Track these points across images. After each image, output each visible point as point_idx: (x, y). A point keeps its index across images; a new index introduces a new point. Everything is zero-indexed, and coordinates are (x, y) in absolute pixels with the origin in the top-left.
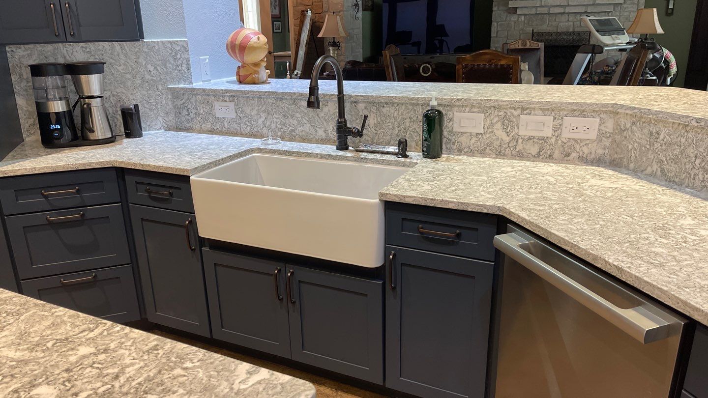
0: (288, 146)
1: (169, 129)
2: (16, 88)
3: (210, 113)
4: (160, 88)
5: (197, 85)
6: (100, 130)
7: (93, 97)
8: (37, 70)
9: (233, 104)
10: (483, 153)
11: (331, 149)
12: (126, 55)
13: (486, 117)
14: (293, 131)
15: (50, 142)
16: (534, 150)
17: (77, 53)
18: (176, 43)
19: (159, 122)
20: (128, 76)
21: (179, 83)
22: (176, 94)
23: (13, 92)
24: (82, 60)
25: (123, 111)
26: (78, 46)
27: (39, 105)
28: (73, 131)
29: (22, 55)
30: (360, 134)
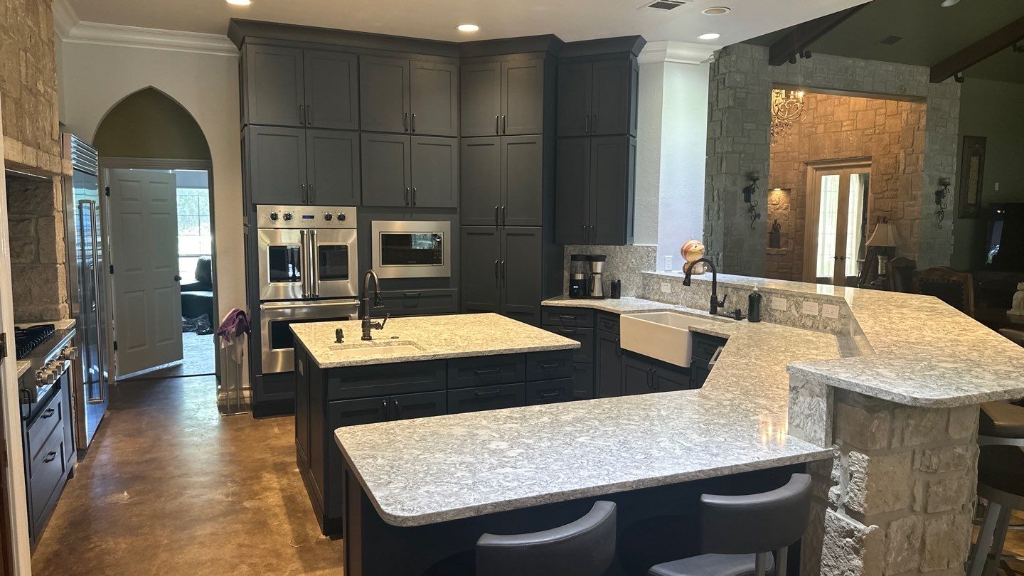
0: (689, 310)
1: (638, 297)
2: (565, 266)
3: (659, 289)
4: (637, 272)
5: (657, 273)
6: (597, 291)
7: (597, 273)
8: (574, 258)
9: (669, 285)
10: (786, 324)
11: (707, 313)
12: (621, 252)
13: (788, 301)
14: (697, 303)
15: (573, 296)
16: (810, 323)
17: (597, 250)
18: (649, 247)
19: (633, 293)
20: (621, 264)
21: (648, 270)
22: (645, 277)
23: (563, 269)
24: (598, 254)
25: (612, 283)
26: (598, 247)
27: (572, 276)
28: (584, 290)
29: (571, 250)
30: (722, 305)
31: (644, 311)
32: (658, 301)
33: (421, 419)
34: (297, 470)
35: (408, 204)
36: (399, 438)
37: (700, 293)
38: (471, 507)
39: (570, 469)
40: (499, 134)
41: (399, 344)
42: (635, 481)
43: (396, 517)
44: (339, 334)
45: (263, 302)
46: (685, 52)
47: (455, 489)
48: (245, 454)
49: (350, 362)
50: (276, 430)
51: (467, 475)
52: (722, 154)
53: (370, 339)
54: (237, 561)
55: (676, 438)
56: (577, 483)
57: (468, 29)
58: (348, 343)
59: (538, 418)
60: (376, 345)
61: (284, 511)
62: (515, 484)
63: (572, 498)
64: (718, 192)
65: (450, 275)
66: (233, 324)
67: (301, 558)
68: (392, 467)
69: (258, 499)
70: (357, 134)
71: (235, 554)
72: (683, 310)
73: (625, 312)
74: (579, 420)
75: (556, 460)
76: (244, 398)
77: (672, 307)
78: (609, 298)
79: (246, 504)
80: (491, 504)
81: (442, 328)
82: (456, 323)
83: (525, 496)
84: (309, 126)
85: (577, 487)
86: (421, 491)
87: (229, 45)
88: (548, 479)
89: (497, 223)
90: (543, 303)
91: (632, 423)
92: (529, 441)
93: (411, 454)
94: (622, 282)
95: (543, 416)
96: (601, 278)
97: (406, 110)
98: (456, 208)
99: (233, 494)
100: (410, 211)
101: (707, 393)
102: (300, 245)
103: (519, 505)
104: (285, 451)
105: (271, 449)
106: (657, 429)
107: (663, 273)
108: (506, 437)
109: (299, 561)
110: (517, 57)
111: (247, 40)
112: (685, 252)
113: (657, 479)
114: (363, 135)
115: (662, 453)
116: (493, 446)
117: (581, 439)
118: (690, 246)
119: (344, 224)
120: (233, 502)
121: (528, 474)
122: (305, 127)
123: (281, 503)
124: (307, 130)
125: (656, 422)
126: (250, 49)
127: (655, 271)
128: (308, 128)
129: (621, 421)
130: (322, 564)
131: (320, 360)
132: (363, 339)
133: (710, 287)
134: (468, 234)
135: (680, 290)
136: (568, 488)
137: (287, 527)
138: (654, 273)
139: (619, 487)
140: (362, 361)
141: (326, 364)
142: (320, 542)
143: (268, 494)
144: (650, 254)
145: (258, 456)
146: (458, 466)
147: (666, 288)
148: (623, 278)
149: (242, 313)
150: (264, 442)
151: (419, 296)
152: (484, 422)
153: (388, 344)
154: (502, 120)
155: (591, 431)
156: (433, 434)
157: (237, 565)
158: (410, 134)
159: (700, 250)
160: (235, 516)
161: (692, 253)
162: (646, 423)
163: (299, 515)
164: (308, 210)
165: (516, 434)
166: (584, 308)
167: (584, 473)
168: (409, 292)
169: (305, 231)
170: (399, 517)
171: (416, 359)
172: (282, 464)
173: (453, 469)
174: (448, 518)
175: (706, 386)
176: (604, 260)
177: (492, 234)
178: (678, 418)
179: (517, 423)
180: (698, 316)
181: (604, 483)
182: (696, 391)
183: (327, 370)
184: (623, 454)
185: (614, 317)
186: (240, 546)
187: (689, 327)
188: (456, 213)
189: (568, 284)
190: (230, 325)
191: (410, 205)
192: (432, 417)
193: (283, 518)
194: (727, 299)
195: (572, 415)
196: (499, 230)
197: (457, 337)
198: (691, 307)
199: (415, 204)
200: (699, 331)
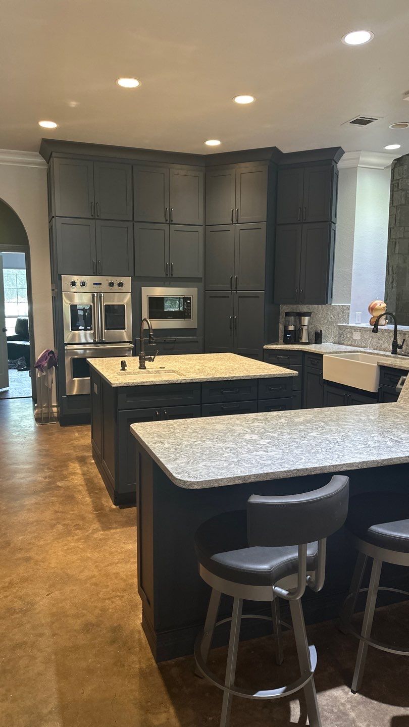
0: (375, 351)
1: (335, 343)
2: (281, 321)
3: (351, 337)
4: (334, 325)
5: (350, 325)
6: (304, 339)
7: (305, 326)
8: (287, 314)
9: (360, 333)
11: (390, 354)
12: (323, 310)
14: (381, 346)
15: (286, 342)
17: (304, 308)
18: (344, 306)
19: (332, 339)
20: (322, 319)
21: (343, 323)
22: (340, 328)
23: (279, 322)
24: (305, 311)
25: (316, 333)
26: (305, 306)
27: (286, 327)
28: (295, 338)
29: (285, 308)
30: (401, 347)
31: (341, 352)
32: (350, 345)
33: (191, 419)
34: (93, 461)
35: (167, 275)
36: (178, 431)
37: (383, 339)
38: (239, 477)
39: (309, 453)
40: (234, 223)
41: (165, 372)
42: (360, 463)
43: (185, 482)
44: (123, 364)
45: (67, 344)
46: (373, 159)
47: (225, 465)
48: (56, 450)
49: (133, 383)
50: (77, 434)
51: (232, 455)
52: (396, 239)
53: (145, 368)
54: (54, 522)
55: (385, 434)
56: (316, 463)
57: (213, 143)
58: (130, 371)
59: (277, 420)
60: (149, 372)
61: (86, 489)
62: (270, 462)
63: (313, 473)
64: (392, 268)
65: (197, 327)
66: (46, 360)
67: (99, 521)
68: (176, 449)
69: (68, 480)
70: (132, 223)
71: (53, 518)
72: (371, 351)
73: (327, 353)
74: (309, 422)
75: (297, 447)
76: (53, 413)
77: (362, 349)
78: (313, 343)
79: (59, 484)
80: (254, 475)
81: (195, 362)
82: (204, 359)
83: (278, 471)
84: (98, 218)
85: (317, 466)
86: (201, 465)
87: (41, 160)
88: (293, 459)
89: (231, 288)
90: (265, 347)
91: (349, 424)
92: (273, 435)
93: (188, 441)
94: (323, 332)
95: (280, 419)
96: (308, 329)
97: (167, 206)
98: (202, 278)
99: (49, 477)
100: (168, 280)
101: (402, 405)
102: (92, 304)
103: (274, 477)
104: (84, 448)
105: (74, 447)
106: (369, 428)
107: (354, 325)
108: (256, 432)
109: (98, 523)
110: (247, 164)
111: (54, 155)
112: (372, 309)
113: (377, 461)
114: (135, 224)
115: (377, 444)
116: (248, 437)
117: (313, 434)
118: (376, 305)
119: (123, 289)
120: (50, 483)
121: (278, 456)
122: (94, 219)
123: (83, 483)
124: (97, 221)
125: (368, 424)
126: (56, 162)
127: (348, 324)
128: (98, 219)
129: (340, 423)
130: (114, 525)
131: (112, 381)
132: (140, 368)
133: (392, 334)
134: (210, 297)
135: (368, 337)
136: (310, 466)
137: (88, 500)
138: (348, 325)
139: (348, 466)
140: (141, 382)
141: (116, 384)
142: (112, 510)
143: (73, 477)
144: (345, 311)
145: (65, 452)
146: (224, 449)
147: (357, 336)
148: (323, 329)
149: (52, 352)
150: (69, 442)
151: (175, 342)
152: (238, 422)
153: (158, 372)
154: (236, 211)
155: (319, 429)
156: (201, 429)
157: (55, 525)
158: (169, 224)
159: (384, 308)
160: (51, 492)
161: (377, 310)
162: (360, 424)
163: (96, 491)
164: (97, 279)
165: (263, 430)
166: (295, 350)
167: (320, 456)
168: (168, 339)
169: (95, 294)
170: (187, 481)
171: (179, 382)
172: (82, 457)
173: (221, 452)
174: (223, 484)
175: (400, 401)
176: (310, 316)
177: (228, 297)
178: (384, 421)
179: (262, 423)
180: (382, 355)
181: (337, 463)
182: (393, 403)
183: (117, 388)
184: (347, 444)
185: (319, 357)
186: (56, 512)
187: (378, 363)
188: (202, 282)
189: (283, 334)
190: (43, 361)
191: (168, 276)
192: (199, 418)
193: (85, 493)
194: (405, 343)
195: (302, 419)
196: (233, 294)
197: (207, 368)
198: (376, 349)
199: (172, 275)
200: (385, 365)
